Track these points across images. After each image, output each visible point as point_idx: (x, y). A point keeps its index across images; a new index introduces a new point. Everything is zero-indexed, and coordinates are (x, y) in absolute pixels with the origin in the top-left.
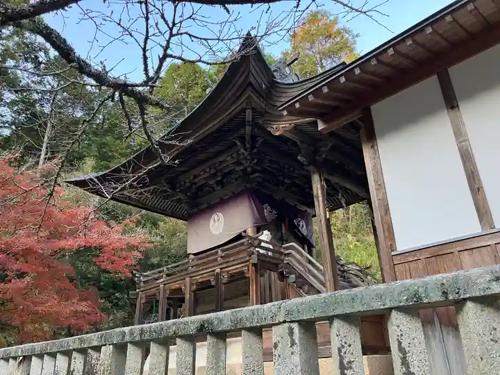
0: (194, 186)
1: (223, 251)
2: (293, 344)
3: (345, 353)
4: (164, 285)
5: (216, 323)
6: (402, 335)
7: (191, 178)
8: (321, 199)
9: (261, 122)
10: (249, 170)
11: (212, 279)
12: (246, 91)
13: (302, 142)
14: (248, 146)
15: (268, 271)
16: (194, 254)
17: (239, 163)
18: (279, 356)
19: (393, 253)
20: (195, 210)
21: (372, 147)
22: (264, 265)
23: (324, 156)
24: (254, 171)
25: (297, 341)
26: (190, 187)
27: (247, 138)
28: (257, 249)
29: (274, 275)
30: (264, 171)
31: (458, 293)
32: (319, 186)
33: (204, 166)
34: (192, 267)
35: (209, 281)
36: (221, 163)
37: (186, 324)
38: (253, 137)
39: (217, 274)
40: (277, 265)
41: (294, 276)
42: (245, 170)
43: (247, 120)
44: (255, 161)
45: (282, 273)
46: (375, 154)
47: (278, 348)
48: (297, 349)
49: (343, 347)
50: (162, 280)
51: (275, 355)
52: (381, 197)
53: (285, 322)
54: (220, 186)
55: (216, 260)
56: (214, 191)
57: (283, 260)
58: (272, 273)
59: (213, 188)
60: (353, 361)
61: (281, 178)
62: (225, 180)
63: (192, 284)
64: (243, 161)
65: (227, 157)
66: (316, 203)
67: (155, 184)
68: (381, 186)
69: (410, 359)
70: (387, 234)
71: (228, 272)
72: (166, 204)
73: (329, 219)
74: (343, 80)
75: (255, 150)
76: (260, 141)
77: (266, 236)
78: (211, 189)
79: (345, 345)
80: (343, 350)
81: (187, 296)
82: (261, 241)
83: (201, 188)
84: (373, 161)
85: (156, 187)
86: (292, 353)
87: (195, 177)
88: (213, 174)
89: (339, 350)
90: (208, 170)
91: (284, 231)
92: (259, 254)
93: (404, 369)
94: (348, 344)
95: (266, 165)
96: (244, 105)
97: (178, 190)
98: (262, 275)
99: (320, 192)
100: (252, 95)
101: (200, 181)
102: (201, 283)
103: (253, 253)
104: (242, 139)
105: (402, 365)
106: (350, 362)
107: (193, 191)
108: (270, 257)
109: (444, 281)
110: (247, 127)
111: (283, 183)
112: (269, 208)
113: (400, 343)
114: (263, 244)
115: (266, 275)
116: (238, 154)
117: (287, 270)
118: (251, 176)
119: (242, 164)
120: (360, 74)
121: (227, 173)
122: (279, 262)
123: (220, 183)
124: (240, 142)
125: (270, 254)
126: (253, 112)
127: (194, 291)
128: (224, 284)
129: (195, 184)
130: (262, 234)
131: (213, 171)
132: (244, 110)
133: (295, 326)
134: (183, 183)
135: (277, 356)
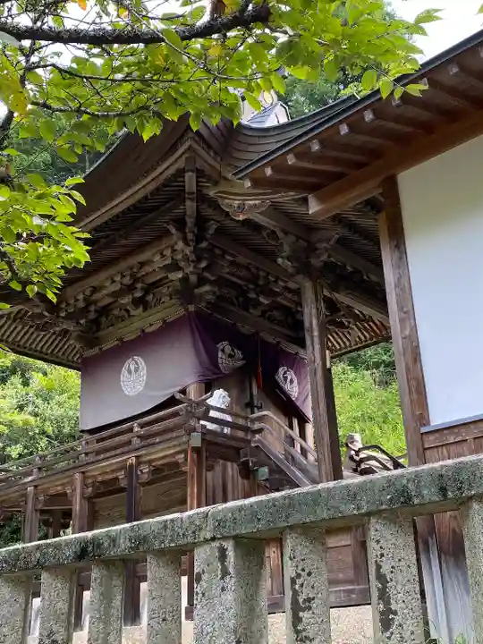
0: (92, 308)
1: (142, 426)
2: (225, 573)
3: (302, 585)
4: (36, 487)
5: (106, 544)
6: (382, 555)
7: (88, 293)
8: (316, 333)
9: (212, 193)
10: (193, 278)
11: (121, 475)
12: (185, 138)
13: (286, 233)
14: (190, 236)
15: (221, 462)
16: (92, 432)
17: (175, 266)
18: (203, 594)
19: (424, 430)
20: (96, 350)
21: (396, 246)
22: (214, 449)
23: (324, 257)
24: (202, 281)
25: (231, 570)
26: (85, 310)
27: (190, 221)
28: (202, 422)
29: (232, 469)
30: (220, 282)
31: (460, 489)
32: (314, 311)
33: (112, 271)
34: (86, 454)
35: (117, 479)
36: (142, 264)
37: (57, 546)
38: (201, 221)
39: (131, 465)
40: (238, 450)
41: (266, 469)
42: (185, 279)
43: (187, 190)
44: (203, 264)
45: (246, 463)
46: (401, 258)
47: (203, 583)
48: (231, 582)
49: (299, 576)
50: (30, 479)
51: (197, 593)
52: (407, 333)
53: (213, 539)
54: (141, 309)
55: (129, 442)
56: (129, 316)
57: (249, 442)
58: (229, 464)
59: (128, 311)
60: (314, 599)
61: (252, 295)
62: (150, 298)
63: (85, 485)
64: (182, 264)
65: (153, 255)
66: (308, 342)
67: (19, 303)
68: (408, 314)
69: (392, 592)
70: (415, 396)
71: (150, 462)
72: (42, 340)
73: (330, 370)
74: (344, 129)
75: (204, 245)
76: (213, 227)
77: (219, 398)
78: (124, 313)
79: (303, 573)
80: (299, 582)
81: (77, 507)
82: (209, 408)
83: (105, 311)
84: (397, 271)
85: (21, 307)
86: (223, 589)
87: (95, 290)
88: (129, 286)
89: (293, 581)
90: (118, 278)
91: (255, 391)
92: (205, 432)
93: (382, 606)
94: (307, 571)
95: (225, 271)
96: (181, 164)
97: (63, 314)
98: (210, 468)
99: (315, 322)
100: (195, 146)
101: (103, 298)
102: (102, 482)
103: (194, 430)
104: (180, 223)
105: (379, 599)
106: (309, 600)
107: (92, 316)
108: (225, 436)
109: (443, 472)
110: (188, 203)
111: (257, 304)
112: (228, 349)
113: (379, 567)
114: (213, 414)
115: (218, 469)
116: (174, 251)
117: (254, 460)
118: (196, 291)
119: (180, 269)
120: (372, 120)
121: (154, 283)
122: (242, 445)
123: (141, 302)
124: (177, 229)
125: (227, 430)
126: (197, 177)
127: (89, 499)
128: (144, 484)
129: (95, 302)
130: (211, 396)
131: (127, 281)
132: (181, 172)
133: (229, 546)
134: (72, 302)
135: (200, 595)
